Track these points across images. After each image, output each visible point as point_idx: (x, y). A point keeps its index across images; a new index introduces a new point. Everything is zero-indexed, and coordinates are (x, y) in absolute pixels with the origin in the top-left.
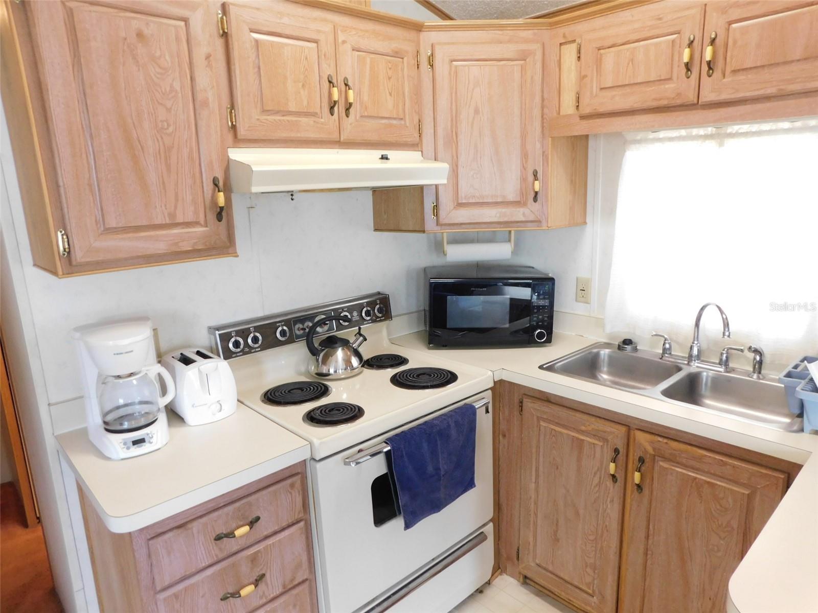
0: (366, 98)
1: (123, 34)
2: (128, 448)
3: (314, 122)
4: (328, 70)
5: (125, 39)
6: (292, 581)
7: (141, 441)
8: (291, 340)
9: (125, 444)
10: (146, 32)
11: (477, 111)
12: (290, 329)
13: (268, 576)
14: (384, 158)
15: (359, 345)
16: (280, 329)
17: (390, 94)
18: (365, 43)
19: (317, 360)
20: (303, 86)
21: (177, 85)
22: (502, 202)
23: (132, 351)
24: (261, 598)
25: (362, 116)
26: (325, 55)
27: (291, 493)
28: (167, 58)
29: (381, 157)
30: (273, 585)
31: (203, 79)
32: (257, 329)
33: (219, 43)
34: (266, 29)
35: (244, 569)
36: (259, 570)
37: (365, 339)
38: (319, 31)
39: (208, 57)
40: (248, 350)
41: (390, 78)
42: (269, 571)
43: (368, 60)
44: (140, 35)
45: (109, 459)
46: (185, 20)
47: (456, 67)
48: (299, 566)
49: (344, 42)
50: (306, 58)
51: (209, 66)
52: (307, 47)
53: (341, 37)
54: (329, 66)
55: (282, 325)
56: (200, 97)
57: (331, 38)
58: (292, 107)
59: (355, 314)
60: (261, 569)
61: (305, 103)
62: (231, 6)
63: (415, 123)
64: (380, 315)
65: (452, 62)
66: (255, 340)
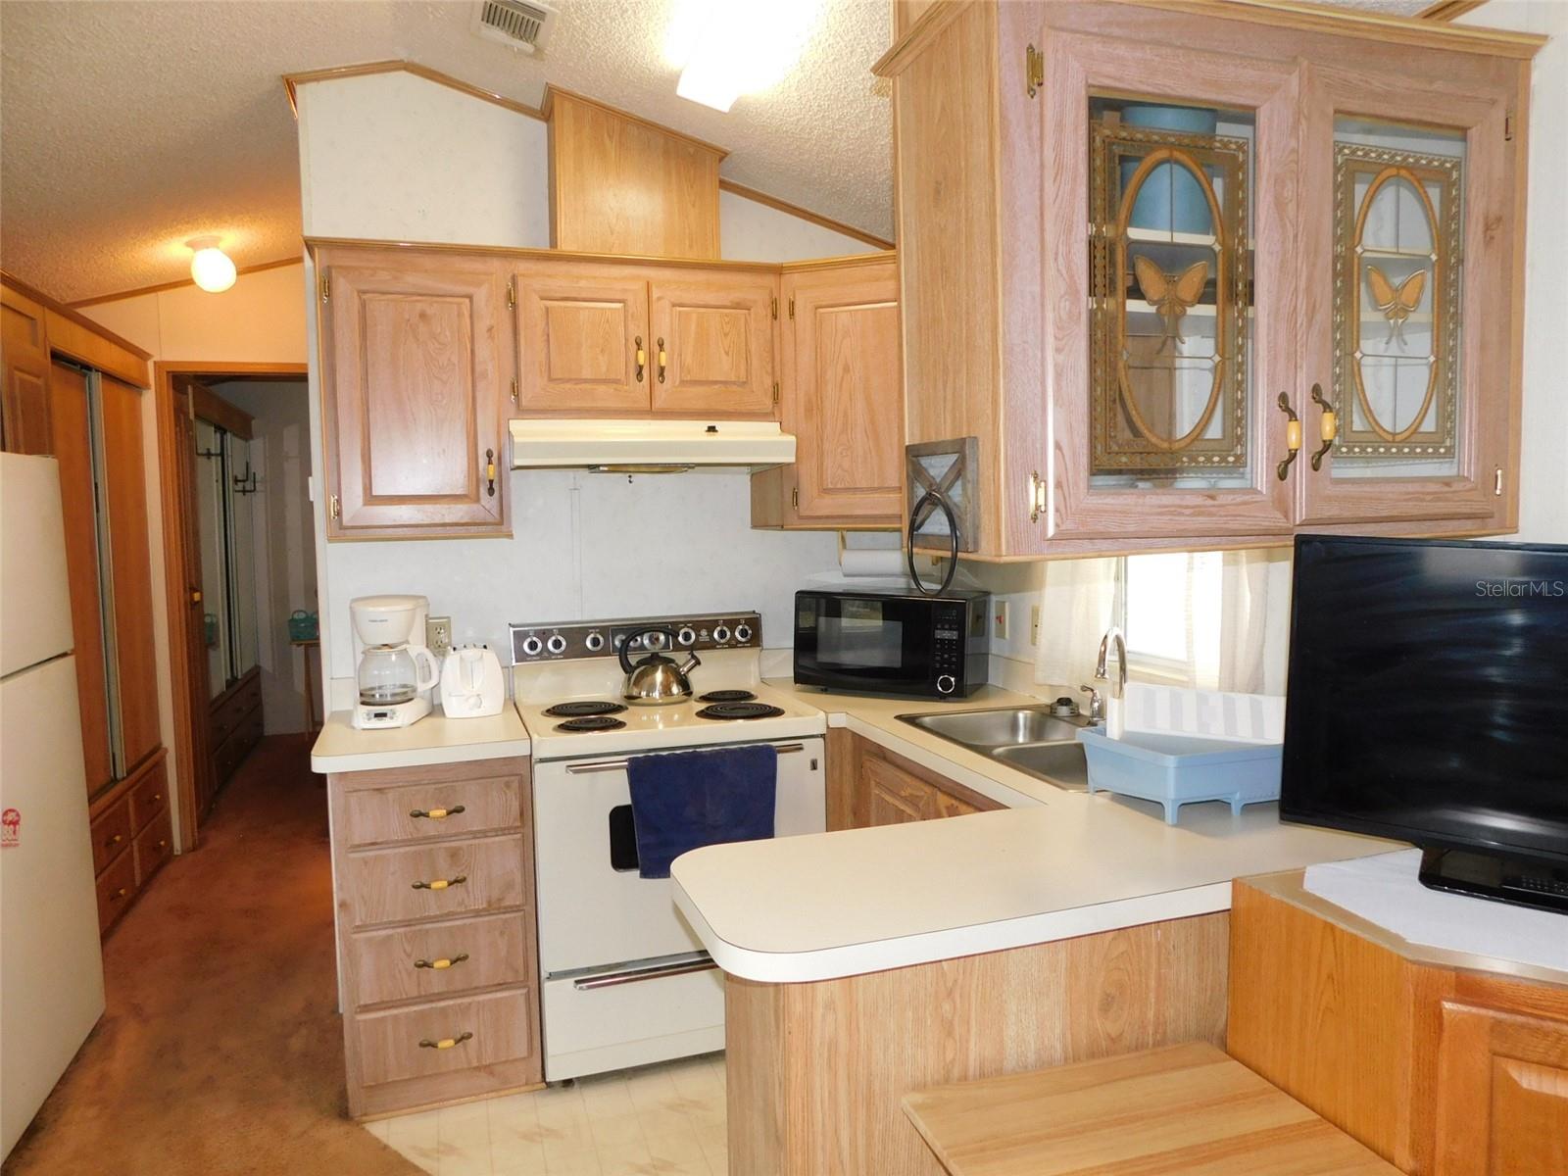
0: (689, 360)
1: (407, 317)
2: (369, 719)
3: (616, 389)
4: (638, 330)
5: (409, 320)
6: (500, 900)
7: (384, 715)
8: (604, 653)
9: (368, 715)
10: (430, 311)
11: (846, 369)
12: (606, 639)
13: (469, 881)
14: (712, 429)
15: (689, 670)
16: (592, 636)
17: (727, 353)
18: (688, 297)
19: (629, 679)
20: (602, 351)
21: (455, 359)
22: (879, 488)
23: (386, 621)
24: (460, 904)
25: (683, 383)
26: (632, 316)
27: (506, 794)
28: (448, 333)
29: (706, 429)
30: (476, 895)
31: (483, 352)
32: (561, 632)
33: (505, 315)
34: (558, 295)
35: (443, 863)
36: (459, 870)
37: (698, 663)
38: (625, 291)
39: (490, 330)
40: (545, 655)
41: (726, 335)
42: (471, 876)
43: (694, 316)
44: (423, 316)
45: (353, 728)
46: (470, 297)
47: (821, 314)
48: (510, 886)
49: (659, 299)
50: (608, 321)
51: (491, 338)
52: (609, 309)
53: (655, 294)
54: (638, 327)
55: (596, 633)
56: (478, 369)
57: (643, 295)
58: (586, 374)
59: (704, 633)
60: (462, 871)
61: (604, 369)
62: (519, 278)
63: (766, 386)
64: (743, 640)
65: (816, 308)
66: (557, 644)
